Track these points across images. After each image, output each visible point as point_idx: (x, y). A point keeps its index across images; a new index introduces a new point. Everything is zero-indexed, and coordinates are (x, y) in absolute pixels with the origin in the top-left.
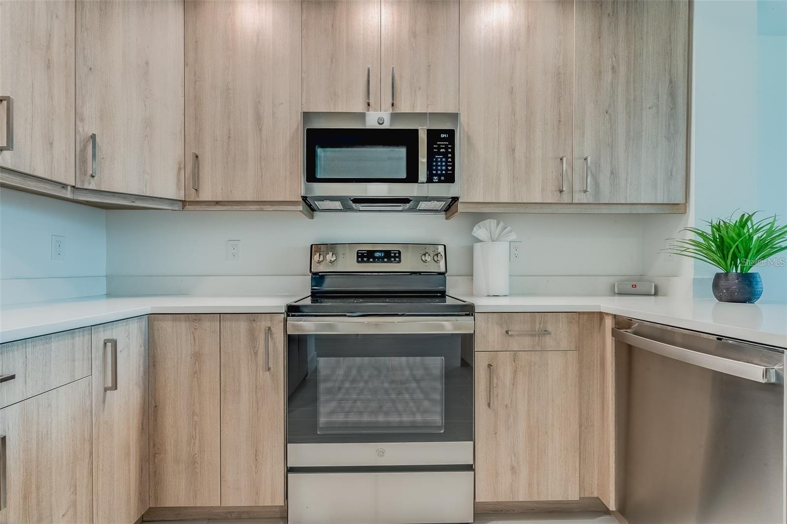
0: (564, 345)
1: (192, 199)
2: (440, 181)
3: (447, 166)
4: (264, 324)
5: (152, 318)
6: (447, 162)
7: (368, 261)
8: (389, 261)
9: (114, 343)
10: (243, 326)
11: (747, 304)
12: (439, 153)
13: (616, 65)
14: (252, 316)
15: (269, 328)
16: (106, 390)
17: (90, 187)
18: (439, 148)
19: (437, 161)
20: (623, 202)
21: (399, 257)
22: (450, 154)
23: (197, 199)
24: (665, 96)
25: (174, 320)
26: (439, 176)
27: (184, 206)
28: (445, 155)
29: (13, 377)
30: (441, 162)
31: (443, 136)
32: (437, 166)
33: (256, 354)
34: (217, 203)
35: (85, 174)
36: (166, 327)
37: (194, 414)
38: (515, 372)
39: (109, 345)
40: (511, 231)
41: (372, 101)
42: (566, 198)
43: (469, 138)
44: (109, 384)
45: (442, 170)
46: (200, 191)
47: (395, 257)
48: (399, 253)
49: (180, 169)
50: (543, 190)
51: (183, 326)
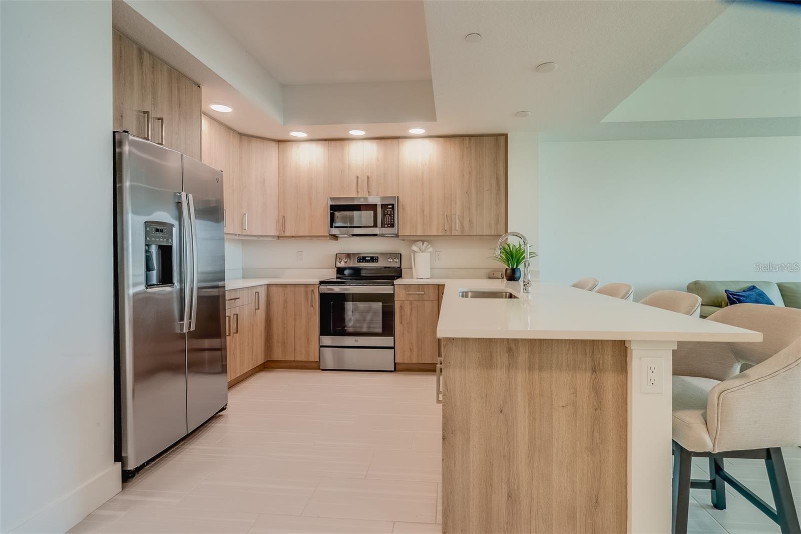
0: (432, 299)
1: (282, 235)
2: (388, 227)
3: (391, 220)
4: (311, 288)
5: (268, 286)
6: (391, 218)
7: (363, 262)
8: (373, 262)
9: (258, 293)
10: (303, 289)
11: (513, 282)
12: (388, 214)
13: (470, 170)
14: (306, 285)
15: (313, 290)
16: (256, 309)
17: (245, 234)
18: (388, 212)
19: (387, 218)
20: (475, 234)
21: (378, 260)
22: (392, 215)
23: (284, 235)
24: (495, 185)
25: (277, 286)
26: (388, 224)
27: (278, 238)
28: (390, 215)
29: (239, 298)
30: (389, 218)
31: (389, 206)
32: (387, 220)
33: (308, 300)
34: (293, 237)
35: (243, 229)
36: (274, 289)
37: (284, 323)
38: (411, 309)
39: (257, 294)
40: (430, 247)
41: (359, 190)
42: (448, 233)
43: (403, 206)
44: (257, 308)
45: (389, 222)
46: (286, 232)
47: (375, 260)
48: (378, 257)
49: (277, 222)
50: (437, 229)
51: (280, 289)
